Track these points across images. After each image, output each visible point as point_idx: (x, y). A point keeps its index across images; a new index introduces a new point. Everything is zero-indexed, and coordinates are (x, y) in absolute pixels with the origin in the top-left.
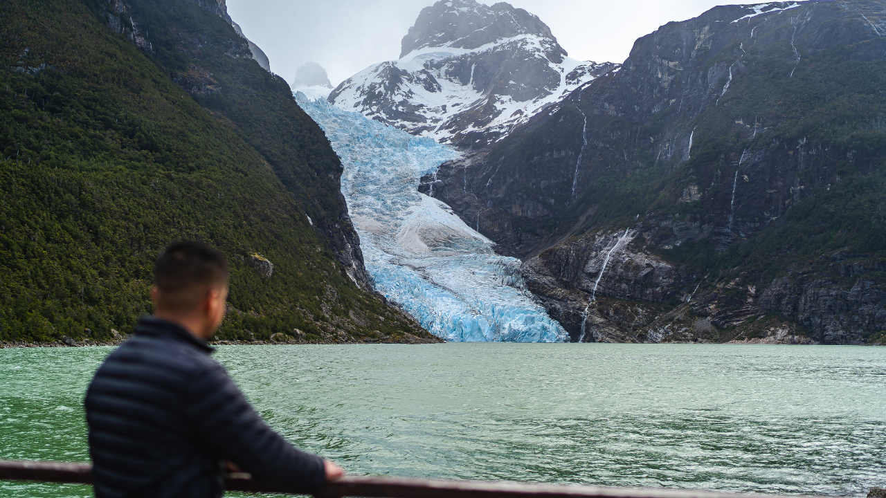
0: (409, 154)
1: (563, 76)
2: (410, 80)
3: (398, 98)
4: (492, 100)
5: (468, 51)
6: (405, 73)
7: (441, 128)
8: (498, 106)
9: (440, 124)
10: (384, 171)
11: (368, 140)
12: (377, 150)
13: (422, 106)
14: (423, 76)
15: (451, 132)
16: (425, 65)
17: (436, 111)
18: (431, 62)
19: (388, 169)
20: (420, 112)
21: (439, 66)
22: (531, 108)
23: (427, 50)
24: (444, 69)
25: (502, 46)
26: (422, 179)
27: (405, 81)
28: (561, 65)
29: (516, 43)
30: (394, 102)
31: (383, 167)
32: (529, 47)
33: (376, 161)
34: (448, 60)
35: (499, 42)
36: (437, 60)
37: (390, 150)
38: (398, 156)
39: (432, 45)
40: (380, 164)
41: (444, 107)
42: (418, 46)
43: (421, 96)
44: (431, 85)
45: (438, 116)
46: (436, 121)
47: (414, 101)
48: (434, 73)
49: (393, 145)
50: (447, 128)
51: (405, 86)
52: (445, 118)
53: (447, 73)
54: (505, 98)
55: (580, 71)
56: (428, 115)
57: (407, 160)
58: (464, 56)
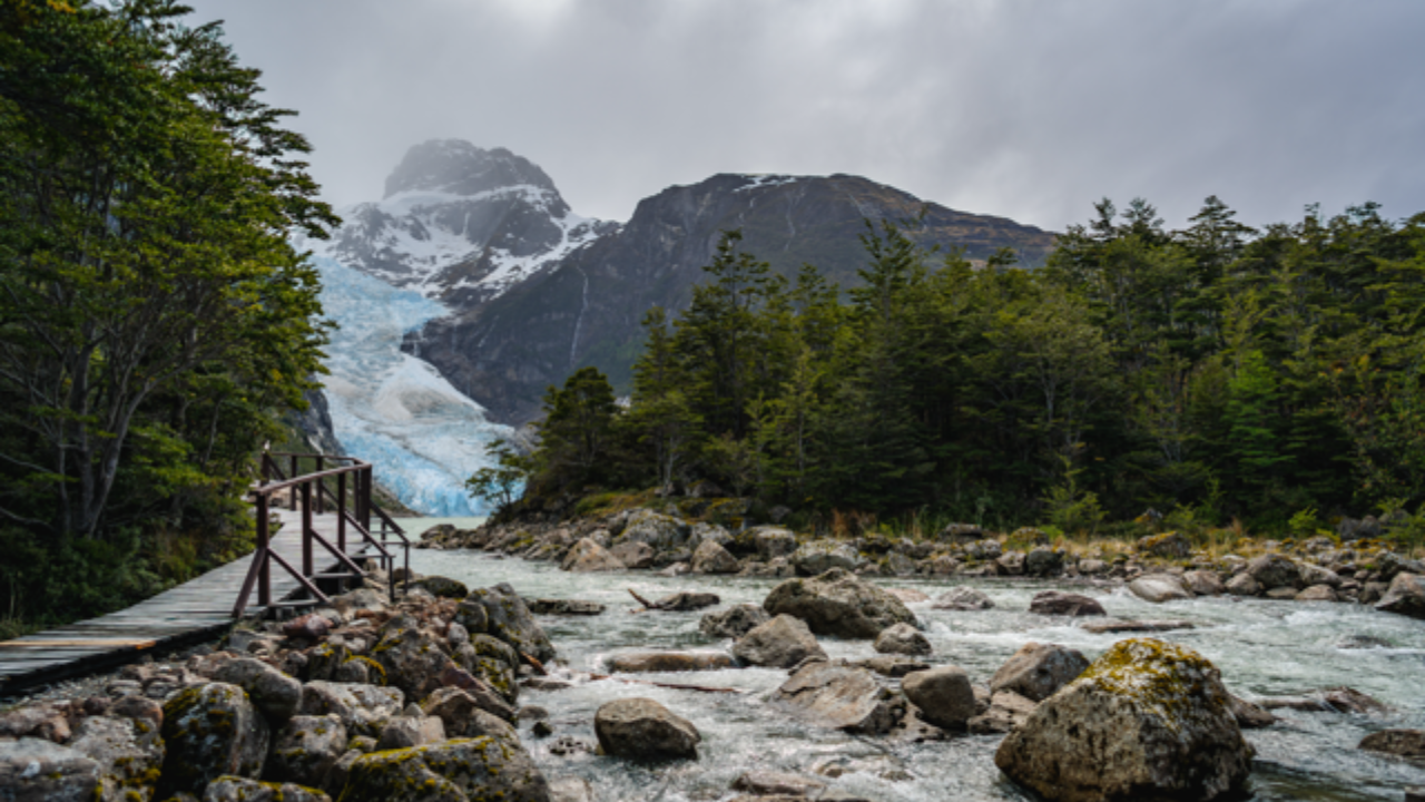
0: (390, 308)
1: (565, 232)
2: (395, 225)
3: (379, 245)
4: (488, 254)
5: (462, 198)
6: (388, 217)
7: (430, 281)
8: (494, 260)
9: (427, 277)
10: (360, 327)
11: (343, 290)
12: (353, 302)
13: (406, 255)
14: (410, 222)
15: (442, 286)
16: (413, 210)
17: (424, 262)
18: (420, 207)
19: (366, 324)
20: (405, 262)
21: (428, 211)
22: (530, 265)
23: (414, 193)
24: (434, 216)
25: (500, 195)
26: (406, 337)
27: (389, 226)
28: (564, 221)
29: (514, 193)
30: (374, 249)
31: (359, 322)
32: (529, 199)
33: (351, 315)
34: (438, 206)
35: (497, 191)
36: (426, 205)
37: (369, 303)
38: (378, 310)
39: (421, 188)
40: (356, 319)
41: (433, 259)
42: (406, 187)
43: (406, 244)
44: (418, 233)
45: (426, 267)
46: (424, 272)
47: (399, 249)
48: (422, 219)
49: (372, 297)
50: (436, 281)
51: (388, 232)
52: (434, 270)
53: (438, 220)
54: (502, 252)
55: (583, 228)
56: (415, 266)
57: (388, 315)
58: (458, 203)
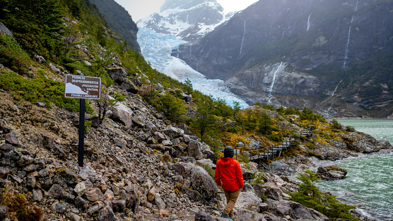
0: (166, 42)
1: (224, 16)
2: (164, 20)
3: (160, 25)
4: (197, 25)
5: (186, 10)
6: (162, 17)
7: (177, 36)
8: (199, 27)
9: (176, 35)
10: (156, 48)
11: (149, 36)
12: (153, 40)
13: (169, 28)
14: (169, 19)
15: (182, 37)
16: (169, 15)
17: (175, 31)
18: (172, 14)
19: (158, 47)
20: (169, 30)
21: (174, 15)
22: (212, 28)
23: (170, 10)
24: (176, 17)
25: (200, 6)
26: (172, 51)
27: (162, 20)
28: (223, 12)
29: (205, 4)
30: (158, 27)
31: (156, 46)
32: (210, 5)
33: (152, 44)
34: (177, 14)
35: (197, 6)
36: (174, 13)
37: (159, 40)
38: (162, 42)
39: (172, 8)
40: (154, 45)
41: (177, 29)
42: (166, 9)
43: (168, 25)
44: (172, 22)
45: (175, 32)
46: (175, 34)
47: (166, 27)
48: (173, 18)
49: (160, 38)
50: (179, 36)
51: (162, 22)
52: (178, 33)
53: (178, 18)
54: (202, 24)
55: (230, 14)
56: (172, 32)
57: (166, 44)
58: (184, 12)
